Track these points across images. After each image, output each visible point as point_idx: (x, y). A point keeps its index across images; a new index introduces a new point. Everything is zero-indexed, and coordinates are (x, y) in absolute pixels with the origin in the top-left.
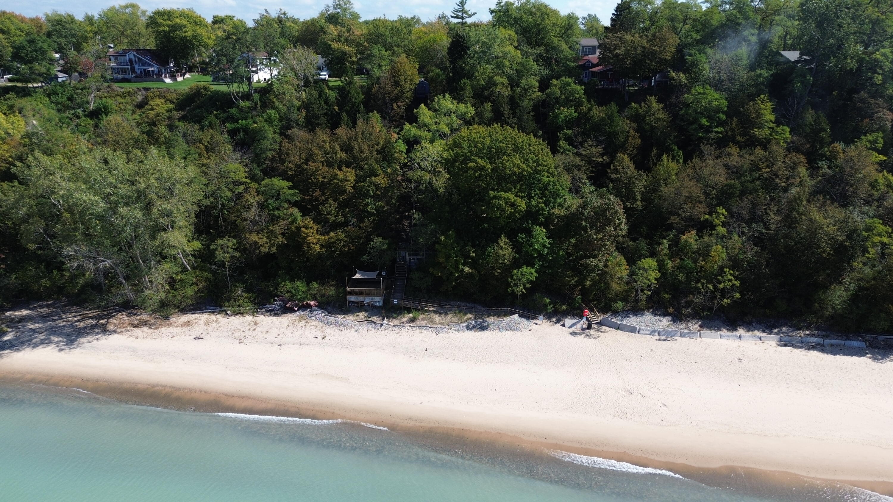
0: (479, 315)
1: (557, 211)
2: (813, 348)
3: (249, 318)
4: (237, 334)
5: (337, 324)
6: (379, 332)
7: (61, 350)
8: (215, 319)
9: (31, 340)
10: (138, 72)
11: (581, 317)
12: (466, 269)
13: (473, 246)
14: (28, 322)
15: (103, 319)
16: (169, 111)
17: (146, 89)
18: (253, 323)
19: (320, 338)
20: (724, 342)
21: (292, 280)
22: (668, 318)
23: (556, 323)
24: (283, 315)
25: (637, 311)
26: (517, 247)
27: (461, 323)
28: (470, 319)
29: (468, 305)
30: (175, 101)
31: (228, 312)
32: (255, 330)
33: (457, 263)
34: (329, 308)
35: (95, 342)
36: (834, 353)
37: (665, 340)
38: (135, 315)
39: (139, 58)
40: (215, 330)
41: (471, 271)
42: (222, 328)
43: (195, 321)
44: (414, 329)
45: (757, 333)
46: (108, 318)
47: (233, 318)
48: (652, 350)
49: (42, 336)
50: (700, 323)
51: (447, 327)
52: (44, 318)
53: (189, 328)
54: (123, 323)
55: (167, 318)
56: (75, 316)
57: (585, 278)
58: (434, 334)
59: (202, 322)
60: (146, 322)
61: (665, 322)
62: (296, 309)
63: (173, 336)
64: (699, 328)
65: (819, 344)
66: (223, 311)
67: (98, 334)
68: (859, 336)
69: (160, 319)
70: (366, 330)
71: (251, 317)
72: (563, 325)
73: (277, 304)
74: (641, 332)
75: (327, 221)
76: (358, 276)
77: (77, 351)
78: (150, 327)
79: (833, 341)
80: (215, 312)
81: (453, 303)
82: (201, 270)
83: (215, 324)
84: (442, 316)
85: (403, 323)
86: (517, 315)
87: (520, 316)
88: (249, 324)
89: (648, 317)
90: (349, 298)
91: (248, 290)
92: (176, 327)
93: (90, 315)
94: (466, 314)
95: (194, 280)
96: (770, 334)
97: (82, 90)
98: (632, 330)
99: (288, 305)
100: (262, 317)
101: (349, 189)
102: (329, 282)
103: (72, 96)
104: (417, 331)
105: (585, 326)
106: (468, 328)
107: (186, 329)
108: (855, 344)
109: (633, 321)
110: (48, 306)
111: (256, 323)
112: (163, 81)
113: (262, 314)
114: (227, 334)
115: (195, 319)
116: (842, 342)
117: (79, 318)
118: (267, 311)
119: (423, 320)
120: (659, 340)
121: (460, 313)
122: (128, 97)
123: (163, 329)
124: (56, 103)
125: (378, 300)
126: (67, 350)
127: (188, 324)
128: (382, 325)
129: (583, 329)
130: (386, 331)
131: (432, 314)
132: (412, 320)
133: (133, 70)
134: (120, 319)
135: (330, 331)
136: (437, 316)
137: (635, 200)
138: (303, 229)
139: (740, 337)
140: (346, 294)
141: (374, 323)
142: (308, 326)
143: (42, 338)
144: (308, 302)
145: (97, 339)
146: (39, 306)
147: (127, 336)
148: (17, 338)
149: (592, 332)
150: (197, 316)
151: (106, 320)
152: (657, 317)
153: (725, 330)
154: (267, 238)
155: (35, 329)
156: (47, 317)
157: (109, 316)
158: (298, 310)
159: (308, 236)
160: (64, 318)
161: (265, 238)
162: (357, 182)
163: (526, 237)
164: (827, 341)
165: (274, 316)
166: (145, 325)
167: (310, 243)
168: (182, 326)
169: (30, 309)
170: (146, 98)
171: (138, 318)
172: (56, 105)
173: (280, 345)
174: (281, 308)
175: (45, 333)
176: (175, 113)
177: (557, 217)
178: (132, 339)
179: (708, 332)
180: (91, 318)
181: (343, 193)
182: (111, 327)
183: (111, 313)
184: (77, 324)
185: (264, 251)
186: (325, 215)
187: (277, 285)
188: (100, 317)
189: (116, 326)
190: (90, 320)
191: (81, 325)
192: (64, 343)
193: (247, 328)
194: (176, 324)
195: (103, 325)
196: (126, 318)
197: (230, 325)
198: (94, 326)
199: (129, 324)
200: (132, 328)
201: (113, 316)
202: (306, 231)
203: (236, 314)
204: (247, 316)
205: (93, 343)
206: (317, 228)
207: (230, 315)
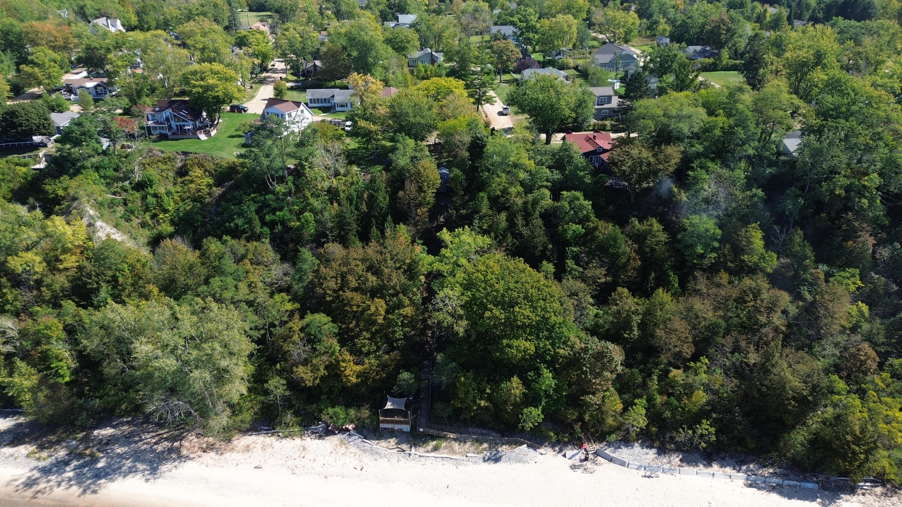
0: (493, 445)
1: (561, 351)
2: (773, 489)
3: (298, 441)
4: (289, 462)
5: (373, 452)
6: (408, 462)
7: (147, 480)
8: (270, 443)
9: (120, 468)
10: (175, 128)
11: (580, 447)
12: (483, 403)
13: (488, 382)
14: (114, 444)
15: (176, 441)
16: (209, 186)
17: (185, 153)
18: (302, 449)
19: (359, 469)
20: (699, 479)
21: (333, 407)
22: (654, 451)
23: (559, 453)
24: (326, 438)
25: (627, 441)
27: (478, 453)
28: (485, 449)
29: (483, 431)
30: (213, 172)
31: (280, 434)
32: (304, 457)
33: (474, 398)
34: (365, 431)
35: (174, 471)
36: (790, 497)
37: (649, 477)
38: (202, 436)
39: (175, 116)
40: (271, 456)
41: (486, 404)
42: (277, 454)
43: (254, 445)
44: (438, 460)
45: (728, 470)
46: (181, 440)
47: (284, 441)
49: (128, 463)
50: (681, 456)
51: (465, 458)
52: (127, 439)
53: (249, 454)
55: (229, 440)
56: (153, 437)
57: (585, 413)
58: (454, 467)
59: (259, 446)
60: (212, 445)
61: (652, 453)
63: (237, 465)
64: (679, 463)
65: (778, 485)
66: (276, 432)
67: (175, 460)
68: (814, 476)
69: (224, 441)
70: (396, 459)
71: (300, 440)
72: (564, 456)
73: (320, 426)
74: (630, 466)
76: (389, 406)
77: (160, 481)
78: (217, 453)
79: (792, 483)
80: (269, 433)
81: (470, 429)
83: (270, 450)
84: (462, 444)
85: (428, 452)
86: (525, 445)
87: (529, 446)
88: (299, 450)
89: (637, 448)
90: (382, 425)
91: (296, 414)
92: (238, 452)
93: (165, 436)
94: (481, 444)
95: (250, 405)
96: (739, 471)
97: (126, 157)
98: (623, 464)
99: (330, 428)
100: (308, 439)
102: (364, 406)
103: (118, 166)
104: (440, 462)
106: (485, 461)
107: (247, 455)
108: (809, 485)
109: (624, 453)
110: (128, 423)
111: (304, 449)
112: (199, 138)
113: (309, 436)
114: (281, 462)
115: (253, 442)
116: (798, 483)
117: (157, 438)
118: (313, 433)
119: (446, 448)
120: (645, 477)
121: (477, 442)
122: (169, 163)
123: (228, 455)
124: (105, 177)
125: (406, 428)
126: (152, 481)
127: (248, 449)
128: (410, 455)
130: (414, 462)
131: (453, 442)
132: (436, 449)
133: (170, 127)
135: (367, 459)
136: (457, 444)
137: (632, 331)
138: (342, 363)
139: (713, 475)
140: (379, 422)
141: (403, 451)
142: (348, 453)
143: (130, 465)
144: (347, 426)
145: (175, 467)
146: (120, 423)
147: (199, 464)
148: (109, 466)
150: (254, 438)
151: (179, 442)
152: (645, 450)
153: (701, 466)
155: (122, 454)
156: (129, 437)
158: (338, 433)
159: (346, 370)
160: (143, 440)
161: (309, 372)
162: (387, 312)
163: (534, 375)
164: (786, 482)
165: (318, 439)
166: (212, 449)
167: (348, 375)
168: (243, 452)
169: (114, 427)
170: (185, 165)
171: (206, 439)
172: (105, 180)
173: (326, 477)
174: (324, 431)
175: (131, 459)
176: (214, 189)
177: (561, 357)
178: (203, 466)
179: (687, 468)
180: (166, 439)
181: (374, 323)
182: (184, 452)
183: (182, 433)
184: (155, 446)
185: (309, 384)
186: (360, 348)
187: (321, 411)
188: (173, 439)
189: (188, 450)
190: (166, 443)
191: (159, 448)
192: (149, 472)
193: (298, 454)
194: (238, 449)
195: (178, 448)
196: (196, 440)
197: (283, 450)
198: (171, 450)
199: (199, 448)
200: (202, 453)
201: (184, 437)
202: (344, 365)
203: (287, 437)
204: (296, 439)
205: (173, 471)
206: (353, 360)
207: (282, 438)
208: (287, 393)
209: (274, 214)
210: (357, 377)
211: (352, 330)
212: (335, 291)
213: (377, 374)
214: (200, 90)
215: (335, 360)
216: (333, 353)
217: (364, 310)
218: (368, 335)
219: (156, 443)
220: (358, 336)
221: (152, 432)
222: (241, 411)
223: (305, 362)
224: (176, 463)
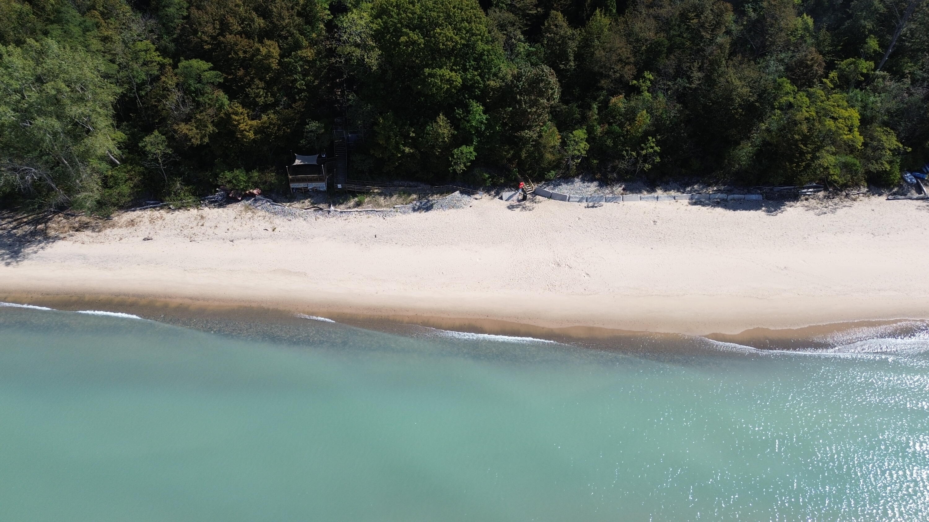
0: (423, 195)
1: (492, 83)
2: (717, 204)
3: (194, 212)
4: (186, 231)
5: (284, 214)
6: (327, 219)
8: (159, 215)
11: (517, 188)
12: (407, 150)
13: (411, 125)
15: (41, 224)
18: (199, 218)
19: (270, 230)
20: (642, 203)
22: (596, 183)
23: (495, 196)
24: (228, 206)
25: (567, 178)
26: (455, 123)
27: (406, 204)
28: (414, 200)
29: (411, 183)
31: (171, 206)
32: (203, 225)
33: (397, 143)
34: (273, 195)
35: (41, 251)
36: (735, 208)
37: (593, 207)
38: (72, 216)
40: (162, 228)
41: (411, 151)
42: (169, 225)
43: (139, 219)
44: (361, 214)
45: (673, 193)
46: (46, 223)
47: (177, 212)
48: (579, 219)
50: (623, 186)
51: (393, 209)
53: (134, 228)
54: (64, 227)
55: (108, 217)
56: (9, 223)
57: (521, 150)
58: (381, 219)
59: (146, 220)
60: (86, 224)
61: (593, 187)
62: (240, 199)
63: (121, 239)
64: (622, 191)
65: (723, 200)
66: (165, 205)
67: (40, 242)
68: (758, 188)
69: (101, 219)
70: (314, 218)
71: (196, 210)
72: (501, 198)
73: (219, 195)
74: (571, 200)
75: (256, 104)
76: (298, 162)
77: (26, 262)
78: (93, 230)
79: (736, 196)
80: (157, 207)
81: (396, 183)
82: (131, 164)
83: (160, 222)
84: (388, 198)
85: (350, 208)
86: (458, 192)
87: (462, 193)
88: (196, 219)
89: (578, 183)
90: (292, 185)
91: (186, 182)
92: (121, 227)
93: (25, 220)
94: (410, 195)
95: (127, 176)
96: (683, 193)
98: (563, 198)
99: (231, 195)
100: (206, 209)
101: (275, 66)
102: (269, 168)
104: (364, 216)
105: (521, 197)
106: (414, 210)
107: (131, 229)
108: (754, 197)
109: (564, 189)
111: (202, 217)
113: (206, 206)
114: (176, 232)
115: (138, 217)
116: (742, 196)
117: (15, 223)
118: (211, 202)
119: (369, 202)
120: (588, 207)
121: (404, 193)
123: (108, 231)
125: (322, 186)
126: (14, 264)
127: (132, 223)
128: (329, 212)
129: (519, 201)
130: (335, 218)
131: (377, 197)
132: (358, 204)
134: (58, 223)
135: (279, 221)
136: (382, 198)
137: (568, 60)
138: (234, 117)
139: (657, 198)
140: (288, 182)
141: (321, 209)
142: (255, 217)
144: (251, 191)
145: (42, 248)
147: (72, 242)
149: (527, 203)
150: (138, 213)
151: (44, 225)
152: (586, 184)
153: (645, 193)
154: (197, 128)
157: (45, 220)
158: (242, 199)
159: (239, 124)
161: (194, 129)
162: (282, 56)
163: (463, 113)
164: (731, 197)
165: (218, 208)
166: (87, 228)
167: (243, 131)
168: (127, 226)
171: (77, 219)
173: (232, 241)
174: (223, 198)
177: (492, 89)
178: (78, 244)
179: (630, 196)
180: (27, 223)
181: (269, 68)
182: (52, 233)
183: (46, 216)
184: (14, 231)
185: (196, 142)
186: (254, 99)
187: (216, 176)
188: (36, 222)
189: (55, 230)
190: (27, 226)
191: (19, 232)
192: (8, 256)
193: (195, 223)
194: (120, 225)
195: (42, 230)
196: (64, 221)
197: (176, 221)
198: (33, 234)
199: (70, 227)
200: (74, 232)
201: (50, 219)
202: (237, 118)
203: (180, 208)
204: (192, 210)
205: (39, 252)
206: (248, 113)
207: (174, 210)
208: (169, 151)
211: (241, 79)
212: (214, 38)
213: (279, 129)
215: (225, 114)
216: (222, 106)
218: (262, 85)
219: (14, 228)
220: (249, 85)
221: (8, 217)
222: (116, 184)
223: (187, 119)
224: (42, 245)
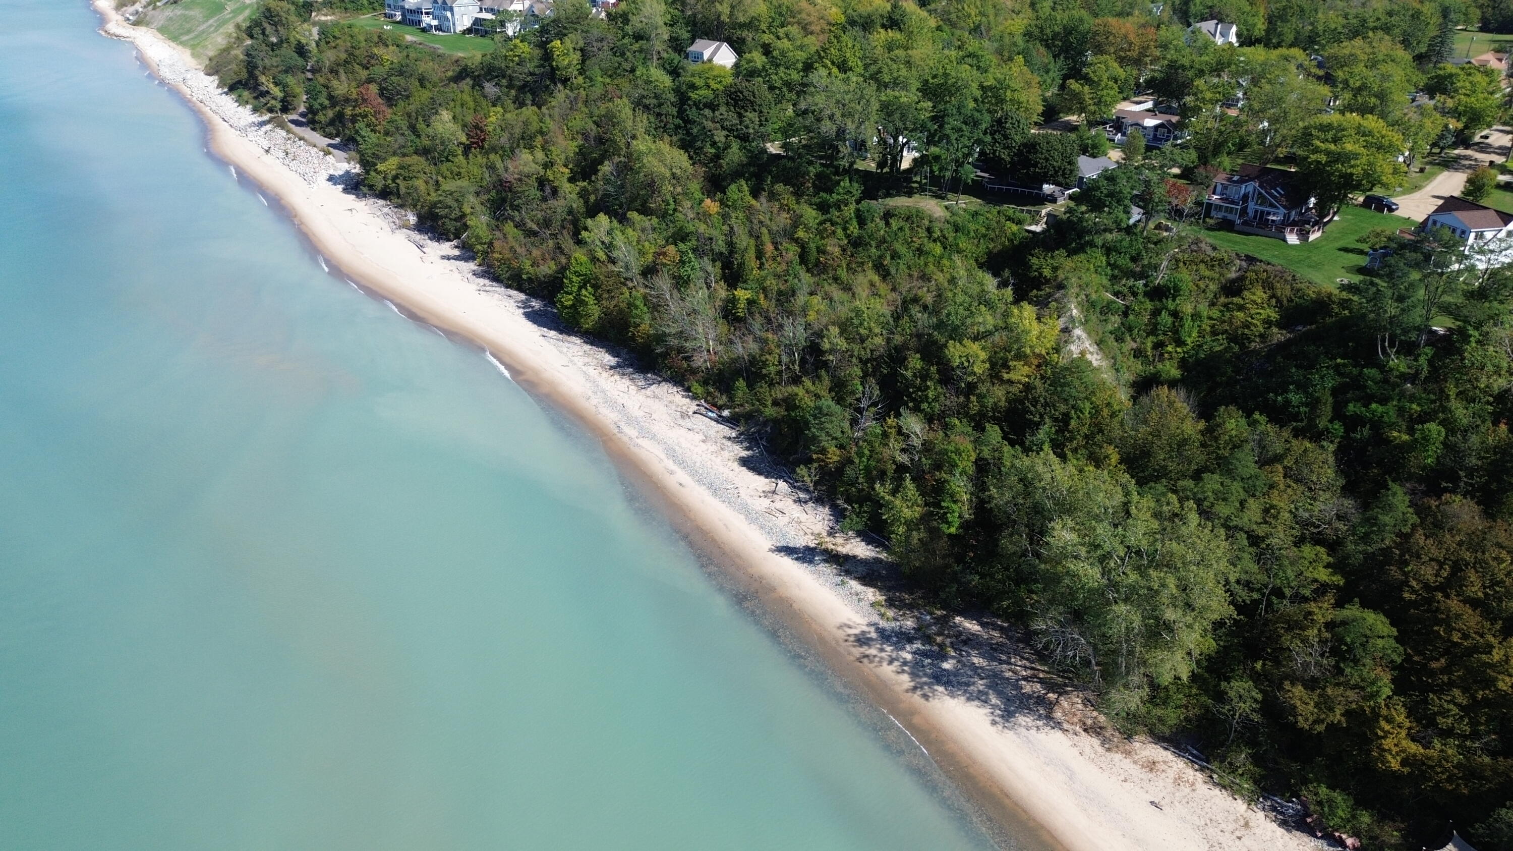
3: (1240, 806)
4: (1211, 830)
7: (994, 723)
8: (1191, 779)
9: (968, 684)
10: (1251, 213)
14: (973, 648)
15: (1054, 692)
16: (1268, 323)
17: (1251, 260)
18: (1242, 822)
21: (1332, 787)
24: (1294, 832)
30: (1285, 302)
31: (1215, 776)
35: (1033, 731)
39: (1260, 193)
40: (1184, 801)
42: (1195, 805)
43: (1163, 767)
46: (1060, 694)
47: (1216, 791)
49: (980, 684)
52: (992, 651)
53: (1150, 775)
54: (1075, 715)
55: (1129, 736)
56: (1025, 667)
59: (1171, 774)
60: (1101, 728)
62: (1320, 834)
63: (1125, 781)
66: (1208, 769)
67: (1040, 717)
69: (1120, 733)
71: (1245, 806)
73: (1293, 807)
75: (1433, 723)
77: (1010, 734)
78: (1103, 744)
80: (1196, 763)
82: (1200, 689)
83: (1187, 790)
88: (1236, 821)
91: (1256, 759)
92: (1135, 762)
93: (1041, 675)
95: (1184, 702)
97: (1155, 244)
99: (1309, 820)
100: (1261, 815)
102: (1394, 821)
103: (1139, 254)
107: (1146, 775)
110: (1001, 629)
111: (1246, 825)
112: (1284, 240)
113: (1264, 809)
114: (1197, 822)
115: (1165, 762)
117: (1029, 672)
118: (1274, 809)
122: (1217, 269)
123: (1117, 757)
124: (1114, 266)
126: (1000, 728)
127: (1151, 766)
133: (1244, 211)
134: (1073, 704)
138: (1383, 723)
143: (981, 688)
144: (1344, 836)
145: (1038, 728)
146: (992, 625)
147: (1071, 743)
148: (956, 673)
150: (1168, 755)
151: (1056, 696)
154: (1317, 705)
155: (977, 668)
156: (995, 650)
157: (1061, 691)
158: (1321, 838)
160: (1010, 664)
161: (1312, 704)
165: (1279, 825)
166: (1098, 734)
168: (1143, 766)
169: (982, 625)
170: (1241, 279)
171: (1095, 714)
172: (1112, 270)
174: (1296, 815)
175: (985, 681)
176: (1275, 330)
178: (1075, 751)
180: (1041, 681)
181: (1490, 683)
182: (1058, 714)
183: (1066, 685)
184: (1023, 682)
185: (1302, 723)
186: (1435, 714)
187: (1305, 782)
188: (1050, 686)
189: (1064, 714)
190: (1038, 686)
191: (1027, 688)
192: (1000, 712)
193: (1231, 827)
194: (1136, 757)
195: (1051, 703)
196: (1080, 706)
197: (1208, 804)
198: (1040, 700)
199: (1080, 721)
200: (1081, 731)
201: (1066, 693)
202: (1387, 727)
203: (1224, 787)
204: (1239, 801)
205: (1031, 731)
206: (1410, 729)
207: (1216, 784)
208: (1256, 717)
209: (1366, 406)
210: (1404, 763)
211: (1432, 673)
212: (1426, 586)
213: (1449, 780)
214: (1323, 158)
215: (1372, 709)
216: (1374, 696)
217: (1475, 649)
218: (1462, 700)
219: (1025, 679)
220: (1441, 690)
221: (1027, 659)
222: (1165, 703)
223: (1311, 684)
224: (1040, 723)
